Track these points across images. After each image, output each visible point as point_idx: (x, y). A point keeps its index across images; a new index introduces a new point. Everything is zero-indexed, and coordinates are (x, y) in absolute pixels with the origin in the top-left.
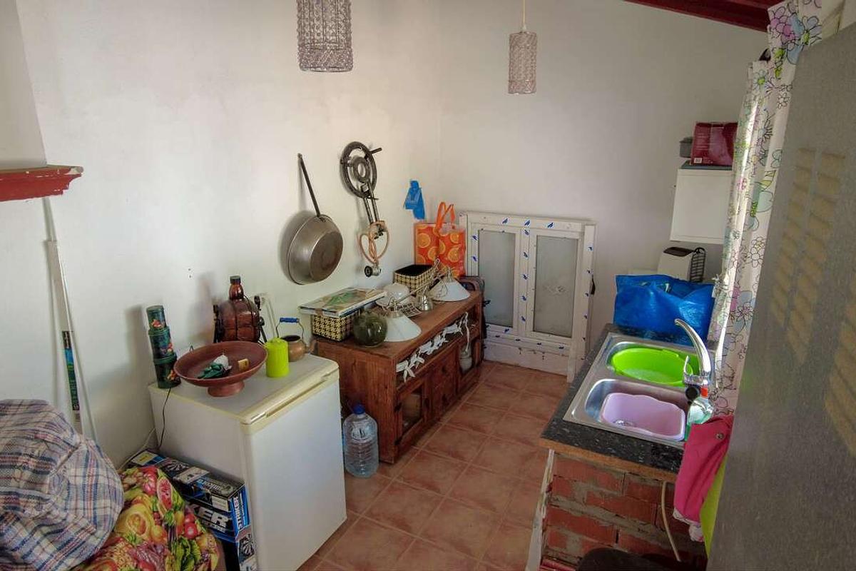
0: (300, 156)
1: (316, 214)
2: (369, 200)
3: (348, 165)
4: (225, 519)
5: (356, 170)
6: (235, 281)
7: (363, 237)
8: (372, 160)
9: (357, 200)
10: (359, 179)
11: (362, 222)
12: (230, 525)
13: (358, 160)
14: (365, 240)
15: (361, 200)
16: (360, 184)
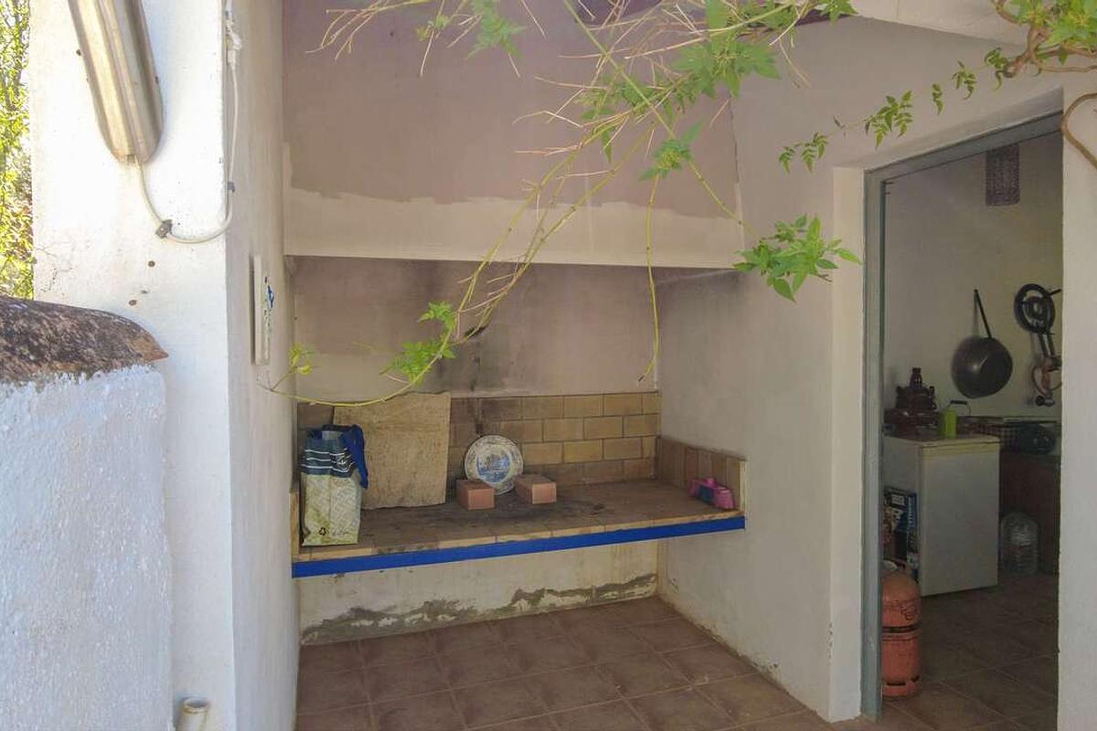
0: (976, 291)
1: (987, 336)
2: (1045, 336)
3: (1023, 303)
4: (901, 512)
5: (1032, 308)
6: (916, 372)
7: (1036, 372)
8: (1051, 301)
9: (1031, 335)
10: (1034, 315)
11: (1037, 358)
12: (904, 517)
13: (1034, 300)
14: (1038, 374)
15: (1035, 335)
16: (1036, 321)
